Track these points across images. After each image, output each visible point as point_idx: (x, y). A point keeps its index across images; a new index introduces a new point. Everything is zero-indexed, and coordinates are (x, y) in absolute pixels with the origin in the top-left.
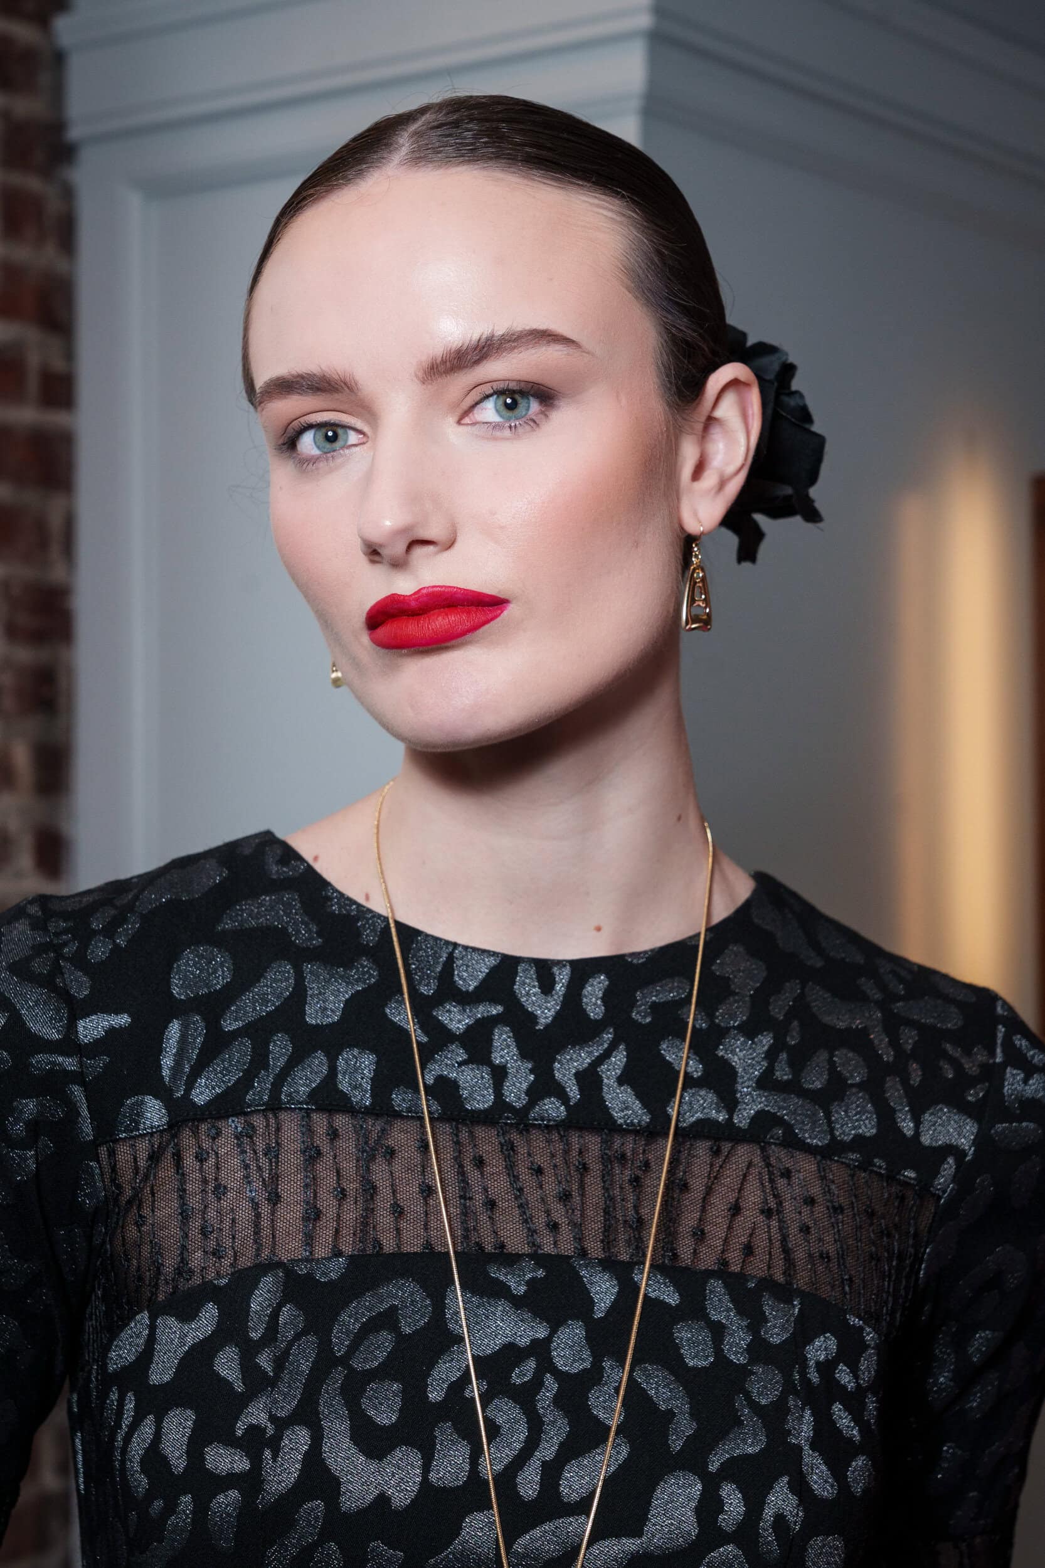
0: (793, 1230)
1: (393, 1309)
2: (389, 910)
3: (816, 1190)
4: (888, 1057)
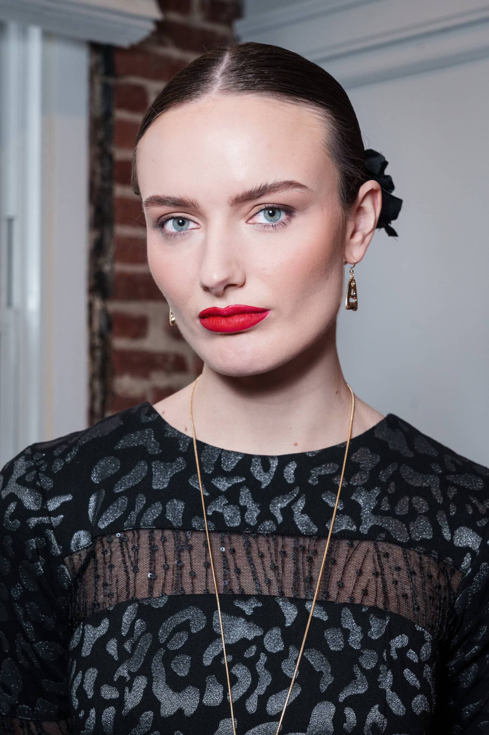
0: (389, 583)
1: (188, 621)
2: (194, 435)
3: (401, 563)
4: (440, 501)
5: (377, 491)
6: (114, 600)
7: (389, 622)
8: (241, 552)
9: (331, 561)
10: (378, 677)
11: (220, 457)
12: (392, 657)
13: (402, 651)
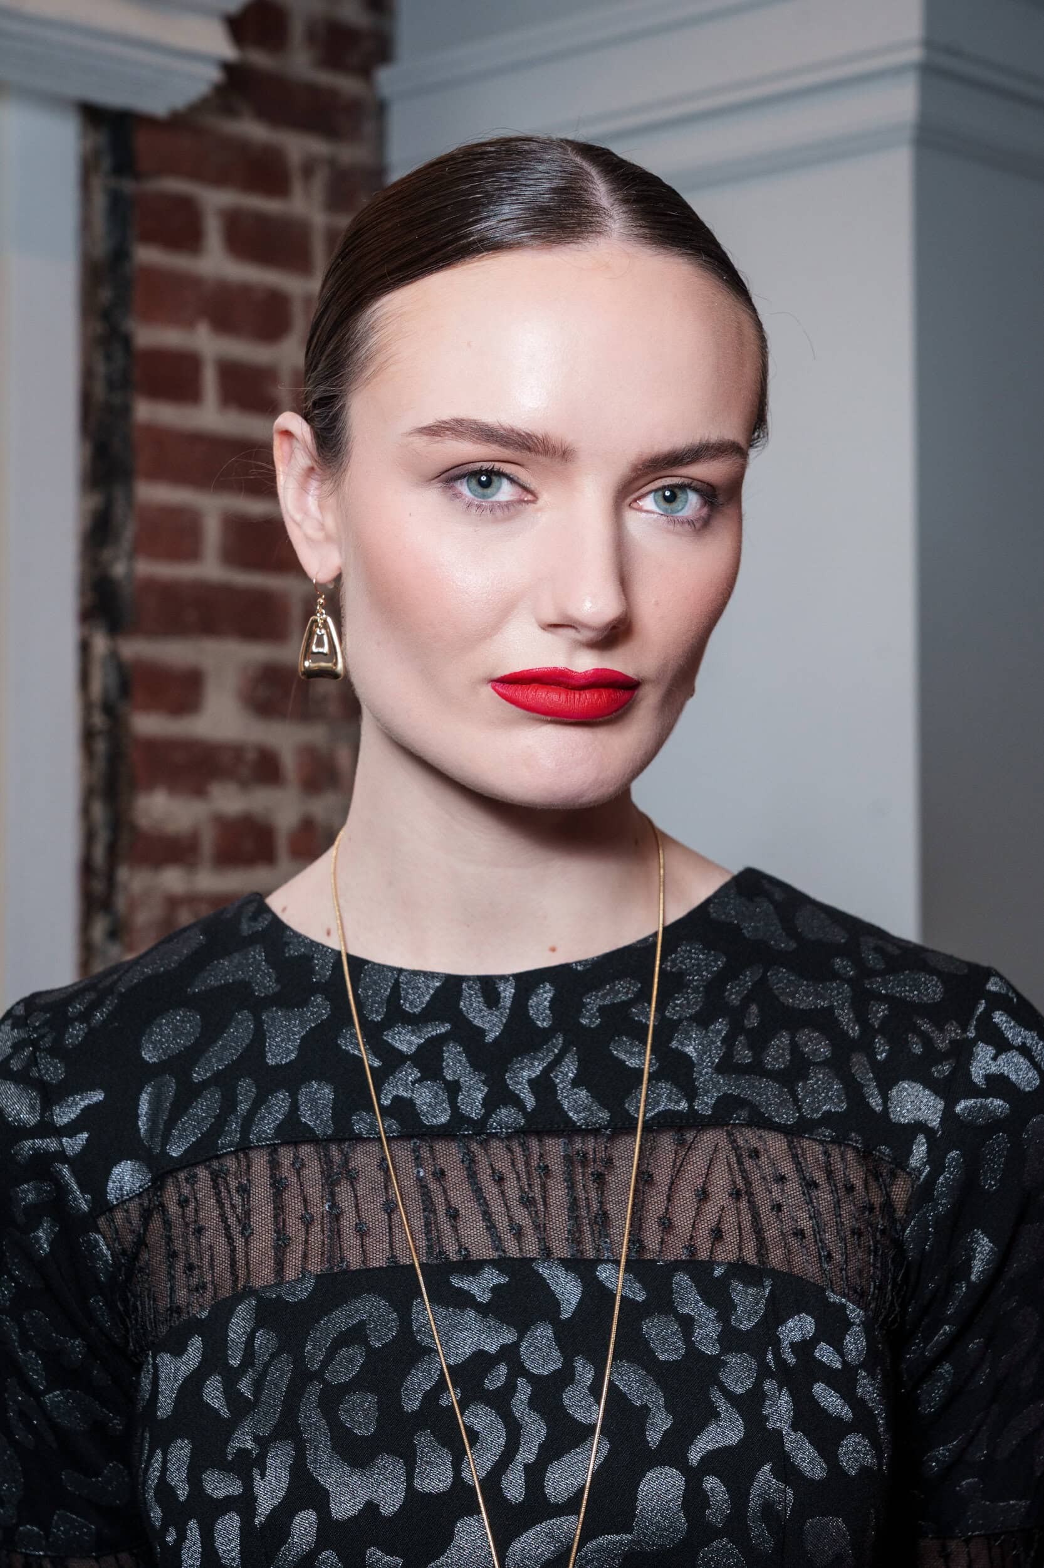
0: (764, 1210)
1: (362, 1324)
2: (343, 948)
3: (787, 1168)
4: (854, 1031)
5: (721, 1025)
6: (208, 1295)
7: (771, 1291)
8: (456, 1174)
9: (645, 1178)
10: (761, 1405)
11: (396, 985)
12: (785, 1360)
13: (803, 1349)
